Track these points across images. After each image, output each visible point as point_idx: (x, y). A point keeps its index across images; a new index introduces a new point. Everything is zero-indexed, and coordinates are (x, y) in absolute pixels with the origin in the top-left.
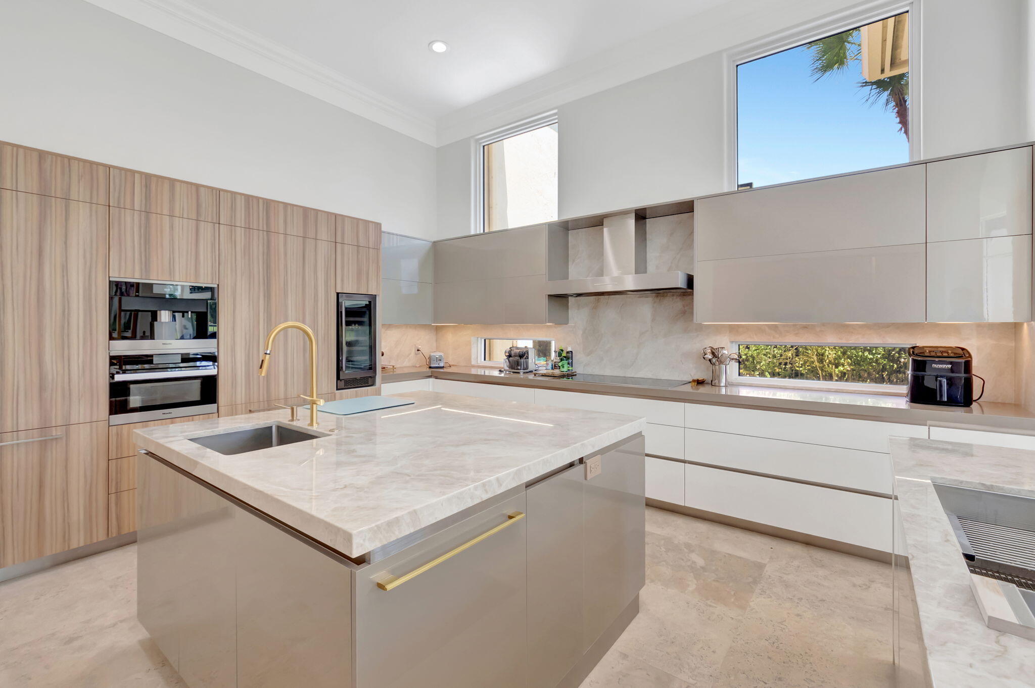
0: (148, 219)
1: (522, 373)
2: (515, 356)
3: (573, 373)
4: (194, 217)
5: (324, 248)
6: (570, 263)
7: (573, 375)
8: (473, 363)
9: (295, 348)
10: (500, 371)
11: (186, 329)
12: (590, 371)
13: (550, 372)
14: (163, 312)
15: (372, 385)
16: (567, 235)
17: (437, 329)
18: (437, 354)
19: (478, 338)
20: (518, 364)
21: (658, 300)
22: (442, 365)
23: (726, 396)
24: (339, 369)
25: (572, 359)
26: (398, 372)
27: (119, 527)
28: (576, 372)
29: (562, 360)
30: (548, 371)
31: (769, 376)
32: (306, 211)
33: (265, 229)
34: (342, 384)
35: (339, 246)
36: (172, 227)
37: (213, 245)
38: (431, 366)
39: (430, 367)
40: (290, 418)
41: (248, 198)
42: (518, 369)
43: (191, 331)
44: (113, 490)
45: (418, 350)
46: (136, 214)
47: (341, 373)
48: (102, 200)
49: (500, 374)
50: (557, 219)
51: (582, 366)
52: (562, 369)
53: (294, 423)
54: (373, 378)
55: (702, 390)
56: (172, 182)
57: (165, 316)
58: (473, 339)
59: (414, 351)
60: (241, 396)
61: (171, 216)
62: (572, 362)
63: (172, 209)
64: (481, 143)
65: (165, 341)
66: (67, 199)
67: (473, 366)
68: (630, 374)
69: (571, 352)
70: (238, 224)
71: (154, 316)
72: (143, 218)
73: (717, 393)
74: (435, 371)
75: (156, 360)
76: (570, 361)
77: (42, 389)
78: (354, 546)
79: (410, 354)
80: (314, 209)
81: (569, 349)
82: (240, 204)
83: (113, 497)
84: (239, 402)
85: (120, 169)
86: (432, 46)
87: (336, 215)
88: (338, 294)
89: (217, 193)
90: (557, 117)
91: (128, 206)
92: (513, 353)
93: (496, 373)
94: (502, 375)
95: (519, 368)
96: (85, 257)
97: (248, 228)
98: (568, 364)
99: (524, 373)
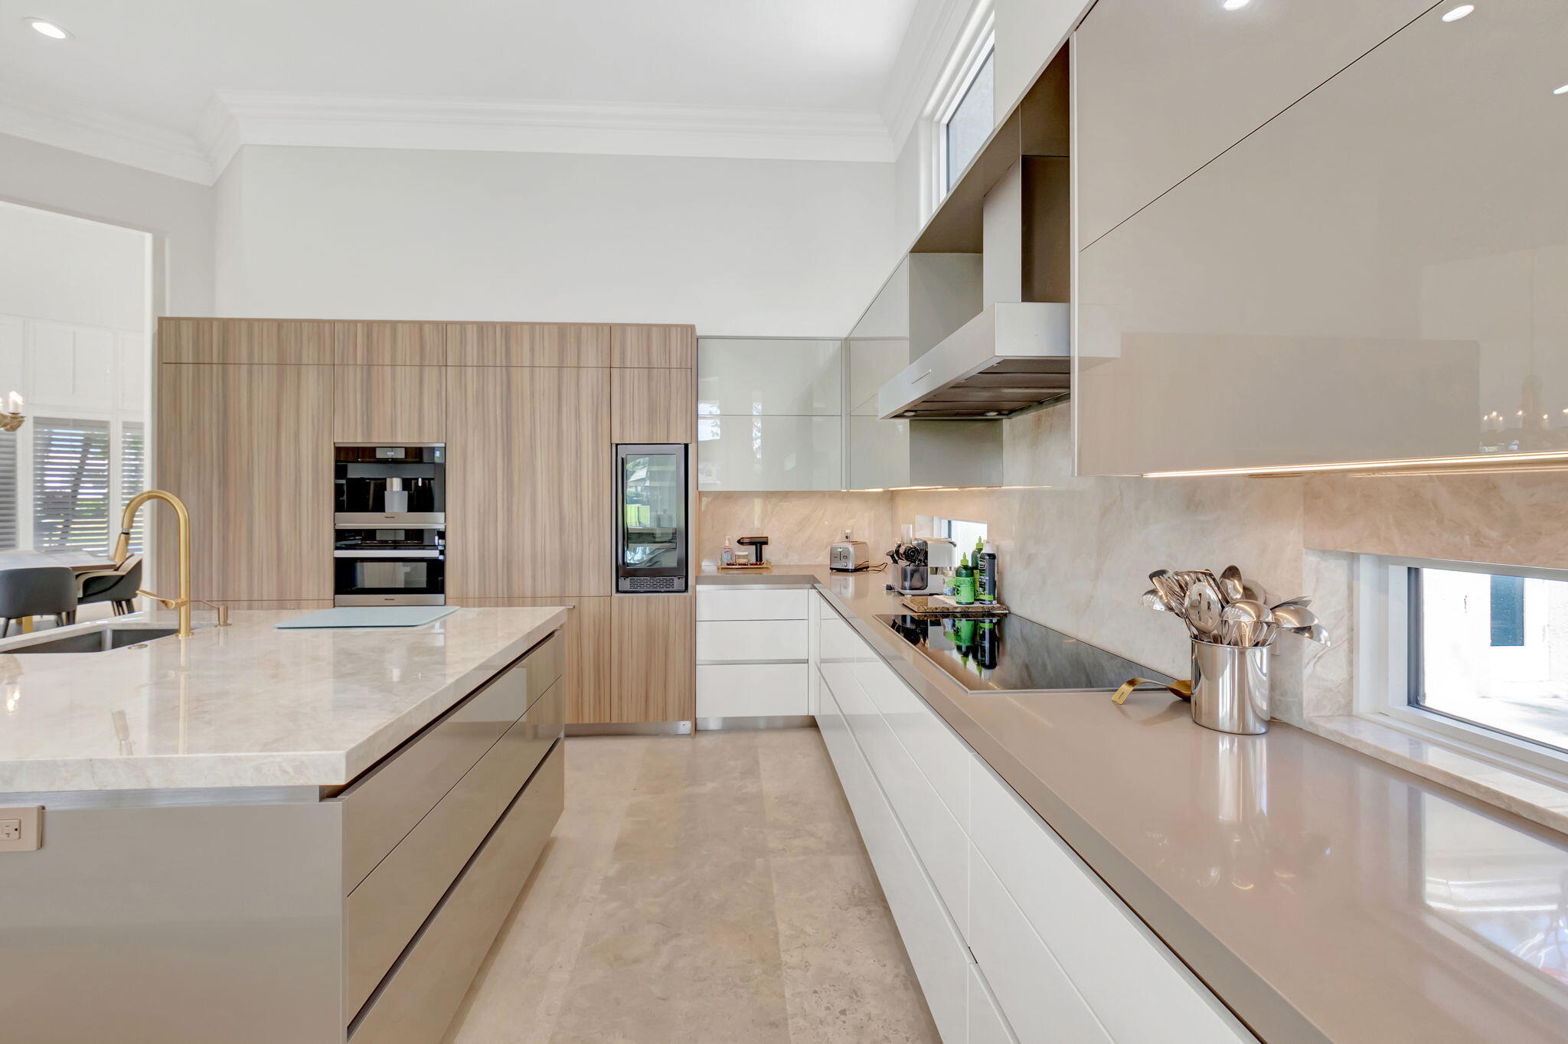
0: (370, 373)
4: (417, 361)
5: (590, 378)
9: (547, 525)
14: (392, 480)
15: (684, 591)
32: (562, 328)
33: (504, 364)
34: (625, 584)
35: (616, 373)
36: (394, 379)
37: (439, 393)
39: (832, 570)
41: (481, 326)
45: (846, 537)
46: (359, 369)
48: (328, 360)
51: (1019, 596)
52: (959, 598)
54: (684, 579)
56: (394, 324)
57: (394, 484)
58: (919, 520)
59: (838, 537)
60: (473, 588)
61: (393, 365)
63: (393, 357)
64: (939, 121)
65: (390, 514)
66: (299, 364)
68: (1084, 629)
70: (469, 364)
71: (384, 485)
72: (365, 372)
75: (379, 537)
79: (829, 544)
80: (574, 324)
82: (472, 335)
84: (471, 595)
85: (343, 322)
87: (610, 327)
88: (614, 445)
89: (443, 327)
91: (351, 362)
96: (313, 423)
97: (481, 366)
98: (979, 584)
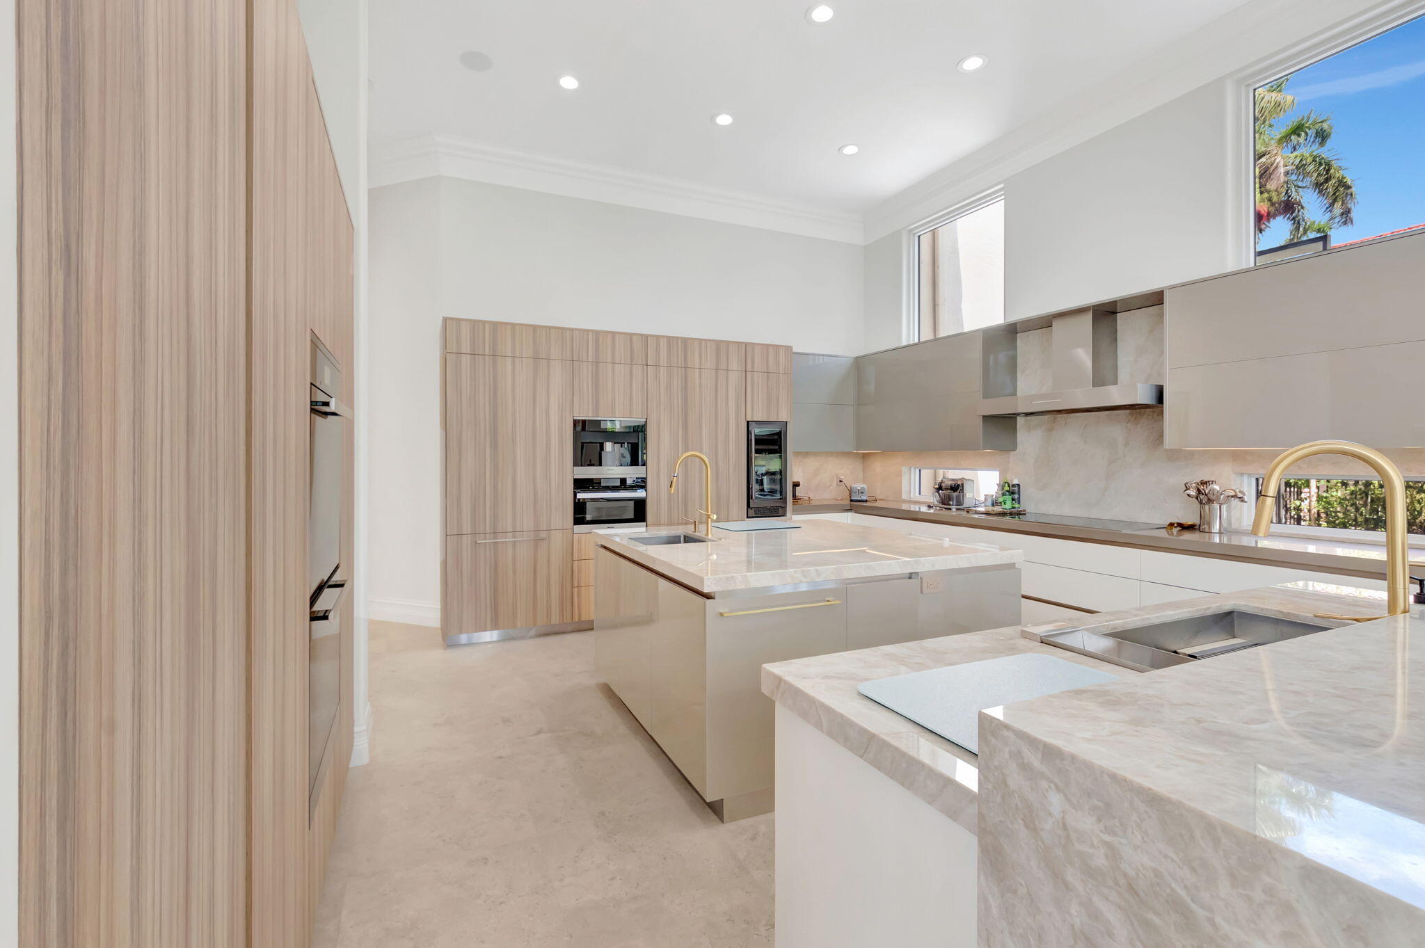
0: (597, 368)
1: (954, 510)
2: (947, 489)
3: (1021, 511)
4: (628, 361)
5: (734, 379)
6: (1019, 374)
7: (1020, 514)
8: (904, 496)
10: (930, 507)
11: (624, 457)
12: (1043, 509)
13: (990, 509)
14: (607, 443)
15: (783, 516)
16: (1016, 339)
17: (865, 457)
18: (859, 486)
19: (911, 468)
20: (950, 498)
21: (1133, 419)
22: (864, 498)
23: (1221, 544)
24: (749, 497)
25: (1019, 494)
26: (813, 503)
27: (580, 616)
28: (1025, 511)
29: (1003, 494)
30: (987, 508)
31: (1324, 524)
32: (718, 344)
33: (683, 366)
34: (752, 512)
35: (749, 375)
36: (613, 372)
37: (643, 384)
38: (853, 499)
39: (851, 501)
40: (693, 530)
42: (949, 505)
43: (628, 459)
44: (576, 584)
45: (841, 481)
46: (590, 365)
47: (751, 501)
48: (568, 357)
49: (928, 510)
50: (1003, 322)
51: (1035, 504)
52: (1004, 506)
53: (697, 534)
54: (784, 508)
55: (1188, 536)
57: (608, 446)
58: (904, 469)
59: (835, 482)
60: (664, 517)
61: (613, 363)
62: (1019, 498)
63: (613, 358)
64: (916, 233)
65: (609, 468)
66: (549, 359)
67: (904, 501)
68: (1095, 514)
69: (1018, 485)
70: (662, 365)
71: (602, 448)
72: (594, 368)
73: (1207, 540)
74: (856, 504)
76: (1016, 496)
77: (535, 502)
78: (705, 585)
79: (831, 485)
80: (725, 341)
81: (1016, 482)
82: (663, 344)
83: (575, 589)
84: (662, 522)
86: (842, 152)
87: (746, 344)
88: (748, 422)
89: (645, 337)
90: (1003, 192)
91: (584, 359)
92: (943, 485)
93: (924, 509)
94: (932, 511)
95: (951, 503)
96: (558, 404)
97: (670, 367)
98: (1013, 499)
99: (957, 509)
